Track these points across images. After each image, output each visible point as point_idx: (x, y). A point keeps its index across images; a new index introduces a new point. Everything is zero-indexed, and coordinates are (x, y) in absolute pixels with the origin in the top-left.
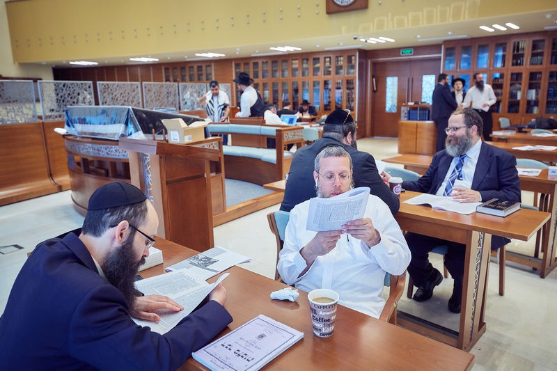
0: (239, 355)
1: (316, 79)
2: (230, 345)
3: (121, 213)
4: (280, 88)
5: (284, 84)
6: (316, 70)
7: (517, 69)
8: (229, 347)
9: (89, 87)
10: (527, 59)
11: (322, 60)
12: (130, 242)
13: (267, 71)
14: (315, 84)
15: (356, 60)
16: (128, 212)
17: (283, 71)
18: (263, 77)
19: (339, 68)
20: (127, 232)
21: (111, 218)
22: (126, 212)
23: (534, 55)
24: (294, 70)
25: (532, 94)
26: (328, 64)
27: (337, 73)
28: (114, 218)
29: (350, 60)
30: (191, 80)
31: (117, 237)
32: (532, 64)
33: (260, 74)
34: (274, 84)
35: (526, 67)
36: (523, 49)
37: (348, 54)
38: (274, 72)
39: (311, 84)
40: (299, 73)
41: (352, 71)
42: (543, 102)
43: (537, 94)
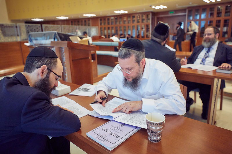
0: (112, 134)
1: (133, 24)
2: (106, 129)
3: (43, 61)
4: (118, 29)
5: (120, 27)
6: (133, 21)
7: (218, 19)
8: (106, 130)
9: (39, 27)
10: (223, 14)
11: (136, 17)
12: (48, 77)
13: (113, 22)
14: (133, 27)
15: (150, 17)
16: (47, 61)
17: (120, 22)
18: (112, 24)
19: (143, 20)
20: (46, 71)
21: (38, 63)
22: (46, 61)
23: (226, 12)
24: (124, 21)
25: (225, 29)
26: (138, 18)
27: (142, 22)
28: (39, 63)
29: (147, 16)
30: (82, 25)
31: (40, 73)
32: (225, 16)
33: (110, 23)
34: (116, 27)
35: (223, 18)
36: (221, 10)
37: (147, 14)
38: (116, 22)
39: (131, 27)
40: (126, 23)
41: (149, 21)
42: (230, 33)
43: (227, 29)
